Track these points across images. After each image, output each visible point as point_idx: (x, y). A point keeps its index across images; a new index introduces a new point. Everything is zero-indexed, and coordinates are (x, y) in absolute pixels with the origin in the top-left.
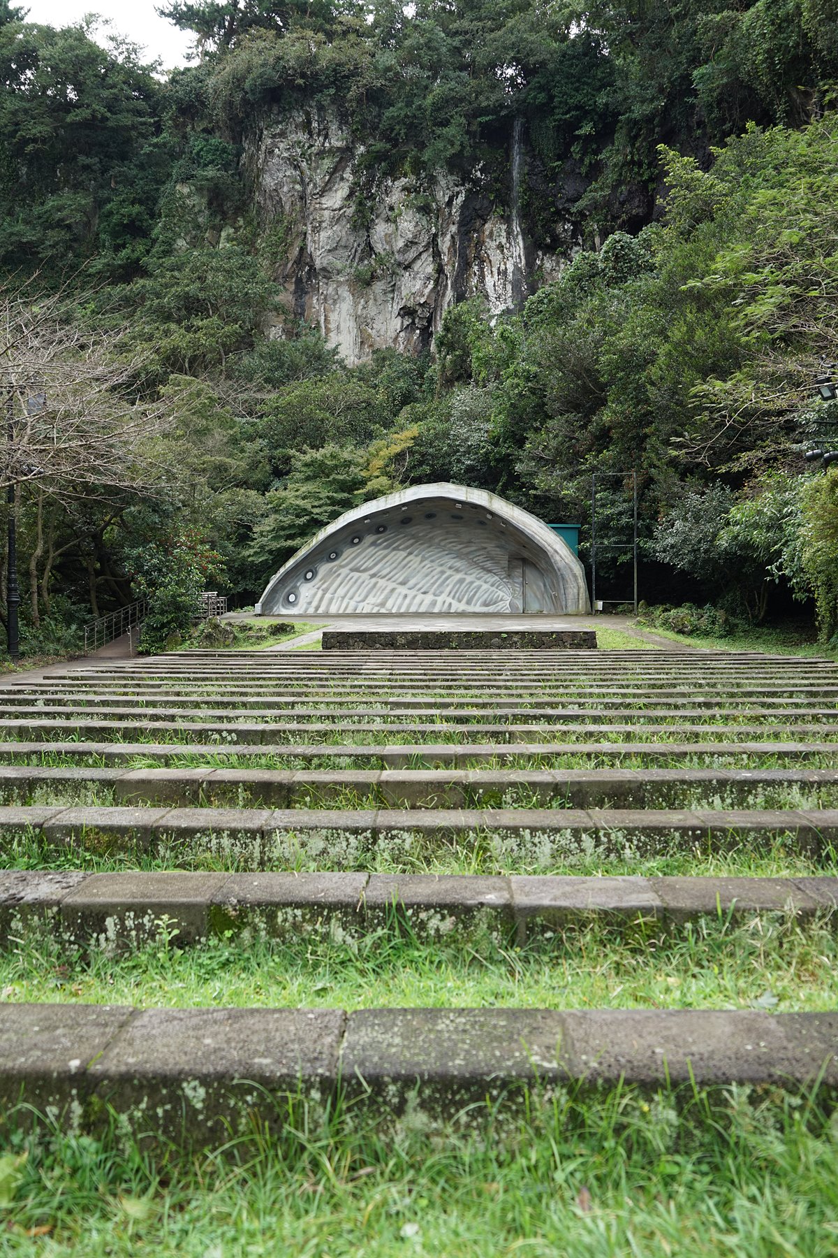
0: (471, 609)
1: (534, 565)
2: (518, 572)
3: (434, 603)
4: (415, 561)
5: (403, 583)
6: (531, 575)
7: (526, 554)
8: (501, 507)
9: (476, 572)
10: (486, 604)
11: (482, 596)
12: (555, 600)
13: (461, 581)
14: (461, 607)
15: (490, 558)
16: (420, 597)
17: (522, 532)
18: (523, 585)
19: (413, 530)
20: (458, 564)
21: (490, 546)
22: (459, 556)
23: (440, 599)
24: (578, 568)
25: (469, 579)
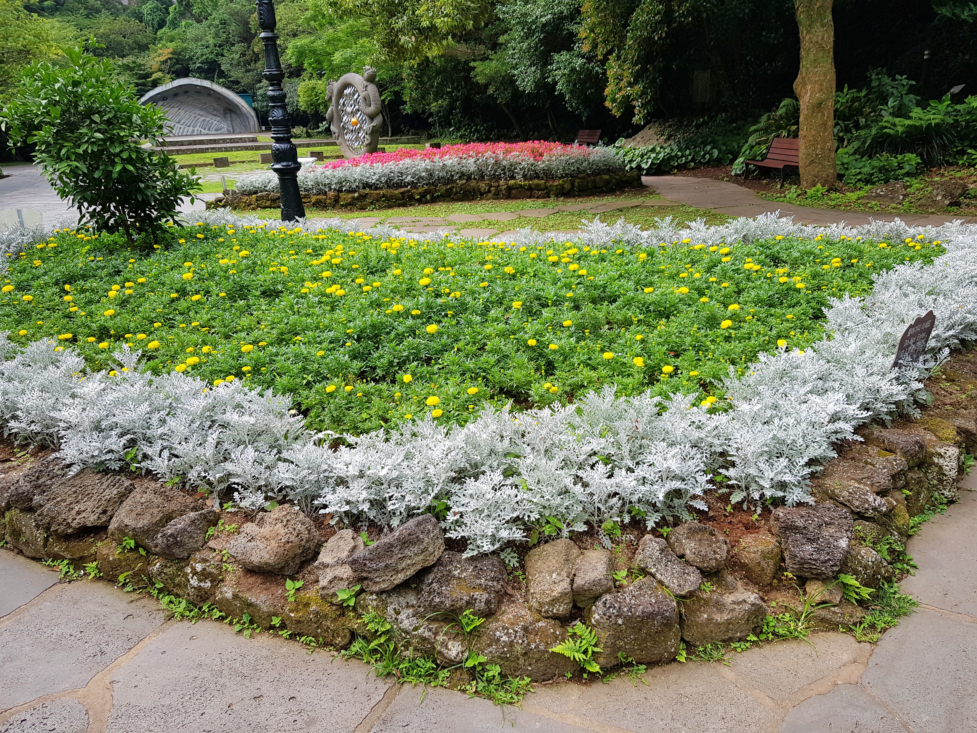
0: (210, 132)
1: (235, 112)
2: (228, 115)
3: (194, 131)
4: (182, 112)
5: (178, 122)
6: (233, 116)
7: (230, 108)
8: (216, 87)
9: (210, 116)
10: (216, 130)
11: (214, 127)
12: (245, 126)
13: (204, 120)
14: (206, 132)
15: (215, 110)
16: (187, 128)
17: (227, 98)
18: (231, 121)
19: (180, 98)
20: (202, 113)
21: (215, 105)
22: (202, 109)
23: (196, 129)
24: (253, 113)
25: (207, 119)
